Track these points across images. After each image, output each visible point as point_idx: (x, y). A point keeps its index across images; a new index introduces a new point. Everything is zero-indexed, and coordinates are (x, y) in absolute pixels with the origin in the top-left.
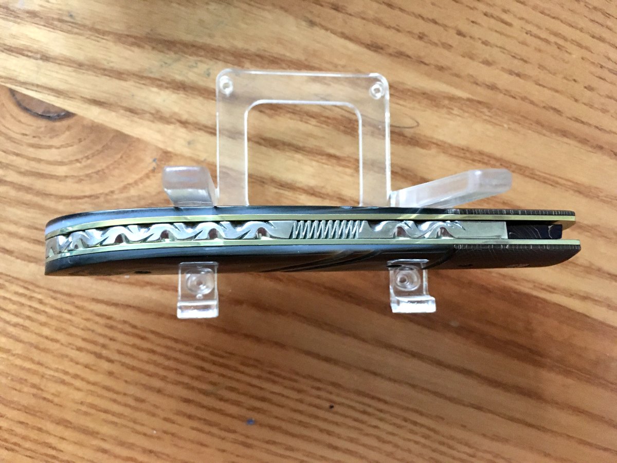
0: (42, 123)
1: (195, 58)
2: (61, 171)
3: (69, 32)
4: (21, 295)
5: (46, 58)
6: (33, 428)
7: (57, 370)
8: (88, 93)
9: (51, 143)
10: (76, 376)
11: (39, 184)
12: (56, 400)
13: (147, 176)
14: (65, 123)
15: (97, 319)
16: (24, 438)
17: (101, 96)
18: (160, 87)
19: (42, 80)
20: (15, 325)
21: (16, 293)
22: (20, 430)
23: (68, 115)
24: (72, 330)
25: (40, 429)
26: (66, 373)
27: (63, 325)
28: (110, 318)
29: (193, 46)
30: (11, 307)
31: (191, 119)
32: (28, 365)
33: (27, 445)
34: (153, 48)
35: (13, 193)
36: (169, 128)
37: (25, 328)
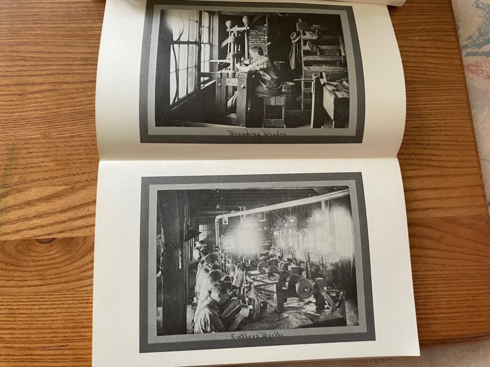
0: (48, 244)
1: (83, 208)
2: (58, 255)
3: (46, 217)
4: (60, 295)
5: (42, 226)
6: (77, 332)
7: (77, 312)
8: (58, 230)
9: (53, 248)
10: (83, 312)
11: (53, 261)
12: (80, 321)
13: (82, 246)
14: (54, 242)
15: (83, 292)
16: (75, 336)
17: (62, 230)
18: (76, 220)
19: (44, 233)
20: (60, 304)
21: (58, 295)
22: (73, 335)
23: (54, 239)
24: (77, 298)
25: (78, 332)
26: (80, 312)
27: (74, 298)
28: (87, 291)
29: (82, 205)
30: (57, 299)
31: (89, 225)
32: (68, 314)
33: (77, 338)
34: (71, 210)
35: (46, 267)
36: (83, 230)
37: (64, 304)
